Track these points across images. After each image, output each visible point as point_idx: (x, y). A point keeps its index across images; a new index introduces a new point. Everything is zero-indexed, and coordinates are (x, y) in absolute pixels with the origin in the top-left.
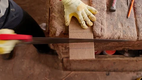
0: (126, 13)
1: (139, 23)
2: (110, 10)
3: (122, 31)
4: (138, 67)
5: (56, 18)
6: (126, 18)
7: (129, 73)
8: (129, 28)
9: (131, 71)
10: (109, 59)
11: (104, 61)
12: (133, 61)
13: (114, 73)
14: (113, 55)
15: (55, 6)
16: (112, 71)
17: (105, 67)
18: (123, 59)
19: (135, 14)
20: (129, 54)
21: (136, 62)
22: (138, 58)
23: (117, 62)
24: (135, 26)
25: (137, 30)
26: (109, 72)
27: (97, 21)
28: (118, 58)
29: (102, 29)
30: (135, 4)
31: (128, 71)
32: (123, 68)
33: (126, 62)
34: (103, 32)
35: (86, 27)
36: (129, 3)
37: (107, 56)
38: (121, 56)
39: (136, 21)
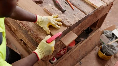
0: (71, 9)
1: (81, 9)
2: (63, 12)
3: (77, 17)
4: (93, 44)
5: (39, 34)
6: (73, 11)
7: (91, 53)
8: (79, 14)
9: (91, 51)
10: (75, 49)
11: (73, 53)
12: (88, 41)
13: (83, 60)
14: (75, 45)
15: (32, 29)
16: (81, 59)
17: (76, 58)
18: (83, 43)
19: (75, 6)
20: (83, 38)
21: (90, 40)
22: (89, 37)
23: (81, 48)
24: (81, 11)
25: (83, 13)
26: (80, 61)
27: (62, 20)
28: (79, 45)
29: (68, 22)
30: (71, 2)
31: (90, 52)
32: (86, 51)
33: (85, 44)
34: (70, 23)
35: (59, 27)
36: (68, 4)
37: (73, 49)
38: (80, 43)
39: (79, 9)
